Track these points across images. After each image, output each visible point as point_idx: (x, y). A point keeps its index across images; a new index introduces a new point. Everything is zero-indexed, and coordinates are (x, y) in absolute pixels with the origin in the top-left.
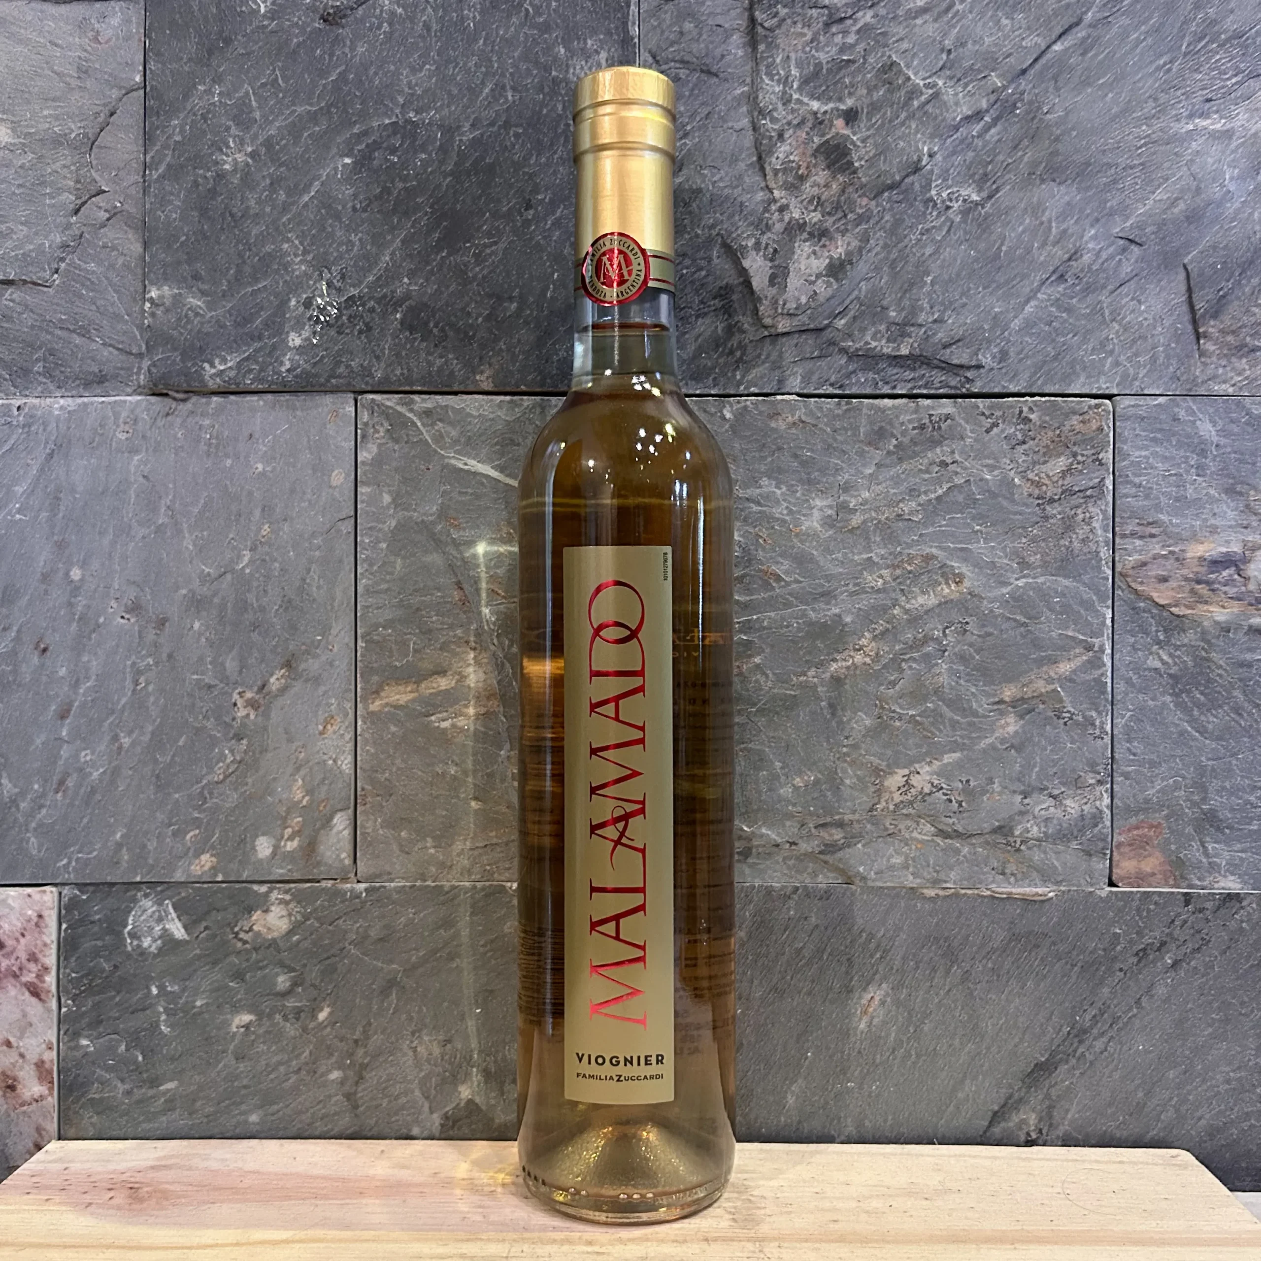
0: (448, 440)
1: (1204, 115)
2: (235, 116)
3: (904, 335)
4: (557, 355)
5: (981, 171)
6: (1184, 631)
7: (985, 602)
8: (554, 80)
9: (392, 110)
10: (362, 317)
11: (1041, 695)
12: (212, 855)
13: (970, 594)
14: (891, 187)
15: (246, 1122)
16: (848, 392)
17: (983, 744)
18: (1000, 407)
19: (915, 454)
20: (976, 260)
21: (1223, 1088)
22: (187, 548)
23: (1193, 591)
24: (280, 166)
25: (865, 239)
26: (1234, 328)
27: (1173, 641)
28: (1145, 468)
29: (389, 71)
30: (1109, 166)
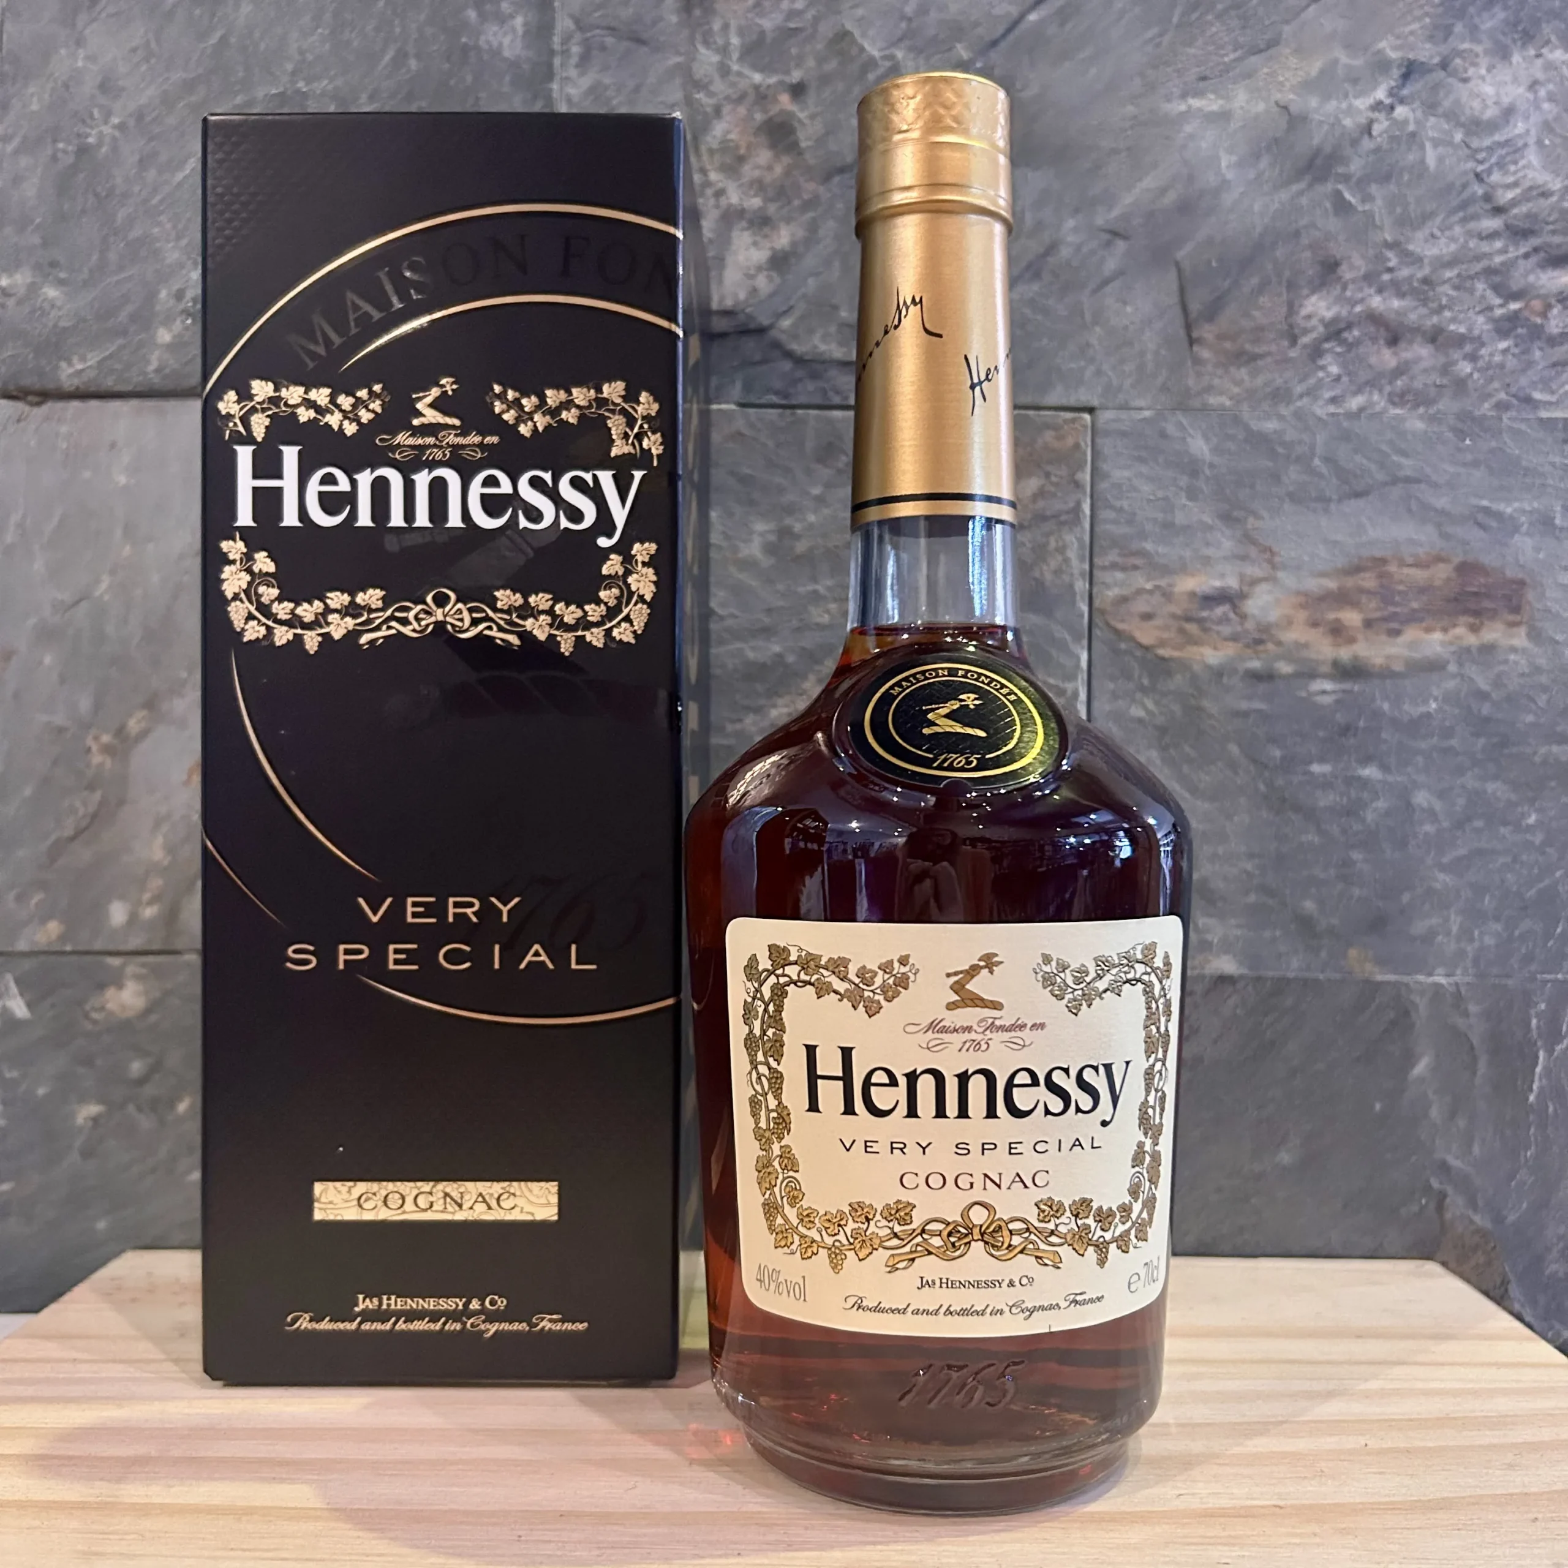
1: (1199, 94)
2: (101, 83)
6: (1169, 674)
8: (465, 49)
9: (278, 78)
12: (60, 922)
14: (842, 171)
15: (93, 1230)
16: (794, 402)
22: (38, 572)
23: (1182, 631)
24: (151, 139)
25: (813, 228)
26: (1229, 333)
27: (1159, 687)
28: (1127, 491)
29: (276, 35)
30: (1091, 149)
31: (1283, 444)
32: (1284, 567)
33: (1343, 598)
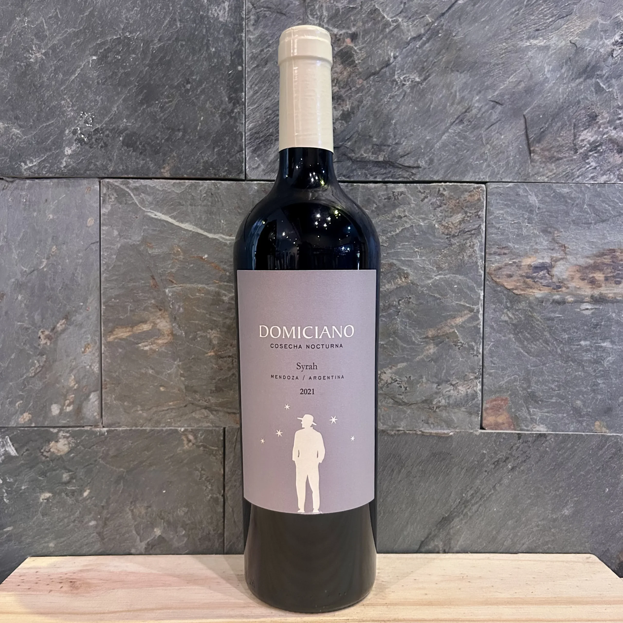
0: (146, 202)
1: (535, 38)
2: (36, 34)
3: (380, 150)
4: (203, 159)
5: (421, 66)
6: (520, 302)
7: (419, 288)
8: (202, 17)
9: (117, 31)
10: (102, 139)
11: (447, 334)
12: (29, 414)
13: (412, 283)
14: (374, 74)
15: (48, 547)
16: (352, 180)
17: (417, 359)
18: (429, 188)
19: (386, 212)
20: (418, 112)
21: (535, 529)
22: (14, 258)
23: (525, 282)
24: (59, 60)
25: (360, 101)
26: (547, 148)
27: (514, 307)
28: (501, 220)
29: (115, 11)
30: (486, 63)
31: (571, 199)
32: (571, 254)
33: (596, 267)
